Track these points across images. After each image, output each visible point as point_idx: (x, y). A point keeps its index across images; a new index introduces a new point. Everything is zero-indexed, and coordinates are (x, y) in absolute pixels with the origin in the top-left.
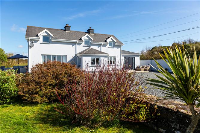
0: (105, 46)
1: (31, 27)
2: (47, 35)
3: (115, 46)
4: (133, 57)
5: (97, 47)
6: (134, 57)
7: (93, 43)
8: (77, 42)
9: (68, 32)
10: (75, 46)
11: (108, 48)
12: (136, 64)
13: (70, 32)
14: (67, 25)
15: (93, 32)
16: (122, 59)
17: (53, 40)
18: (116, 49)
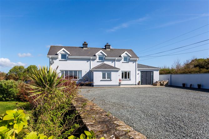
0: (119, 61)
1: (54, 46)
2: (64, 53)
3: (130, 61)
4: (151, 72)
5: (111, 62)
6: (153, 72)
7: (107, 58)
8: (91, 58)
9: (85, 49)
10: (89, 62)
11: (123, 62)
12: (154, 79)
13: (87, 49)
14: (85, 42)
15: (109, 48)
16: (138, 74)
17: (70, 57)
18: (131, 63)
